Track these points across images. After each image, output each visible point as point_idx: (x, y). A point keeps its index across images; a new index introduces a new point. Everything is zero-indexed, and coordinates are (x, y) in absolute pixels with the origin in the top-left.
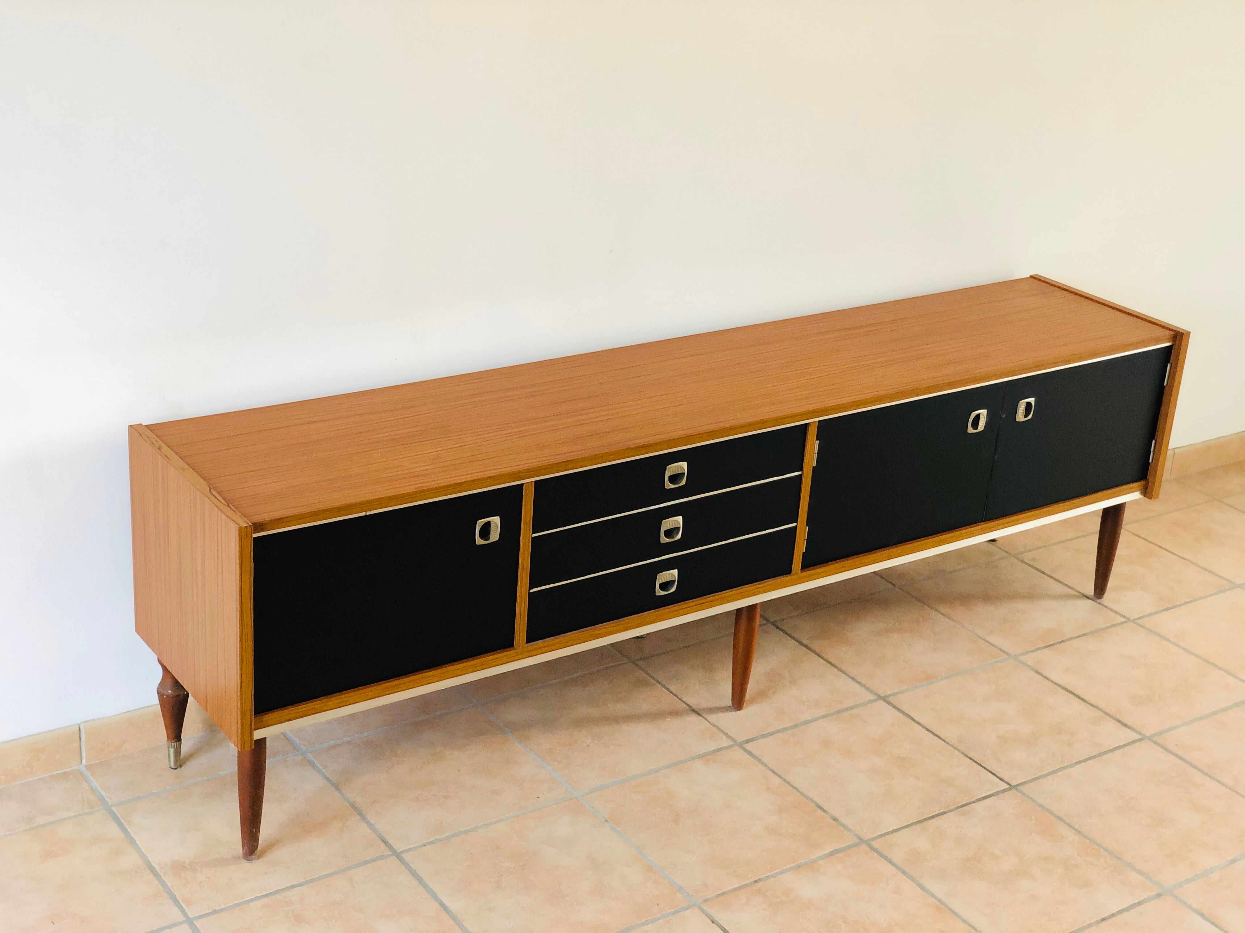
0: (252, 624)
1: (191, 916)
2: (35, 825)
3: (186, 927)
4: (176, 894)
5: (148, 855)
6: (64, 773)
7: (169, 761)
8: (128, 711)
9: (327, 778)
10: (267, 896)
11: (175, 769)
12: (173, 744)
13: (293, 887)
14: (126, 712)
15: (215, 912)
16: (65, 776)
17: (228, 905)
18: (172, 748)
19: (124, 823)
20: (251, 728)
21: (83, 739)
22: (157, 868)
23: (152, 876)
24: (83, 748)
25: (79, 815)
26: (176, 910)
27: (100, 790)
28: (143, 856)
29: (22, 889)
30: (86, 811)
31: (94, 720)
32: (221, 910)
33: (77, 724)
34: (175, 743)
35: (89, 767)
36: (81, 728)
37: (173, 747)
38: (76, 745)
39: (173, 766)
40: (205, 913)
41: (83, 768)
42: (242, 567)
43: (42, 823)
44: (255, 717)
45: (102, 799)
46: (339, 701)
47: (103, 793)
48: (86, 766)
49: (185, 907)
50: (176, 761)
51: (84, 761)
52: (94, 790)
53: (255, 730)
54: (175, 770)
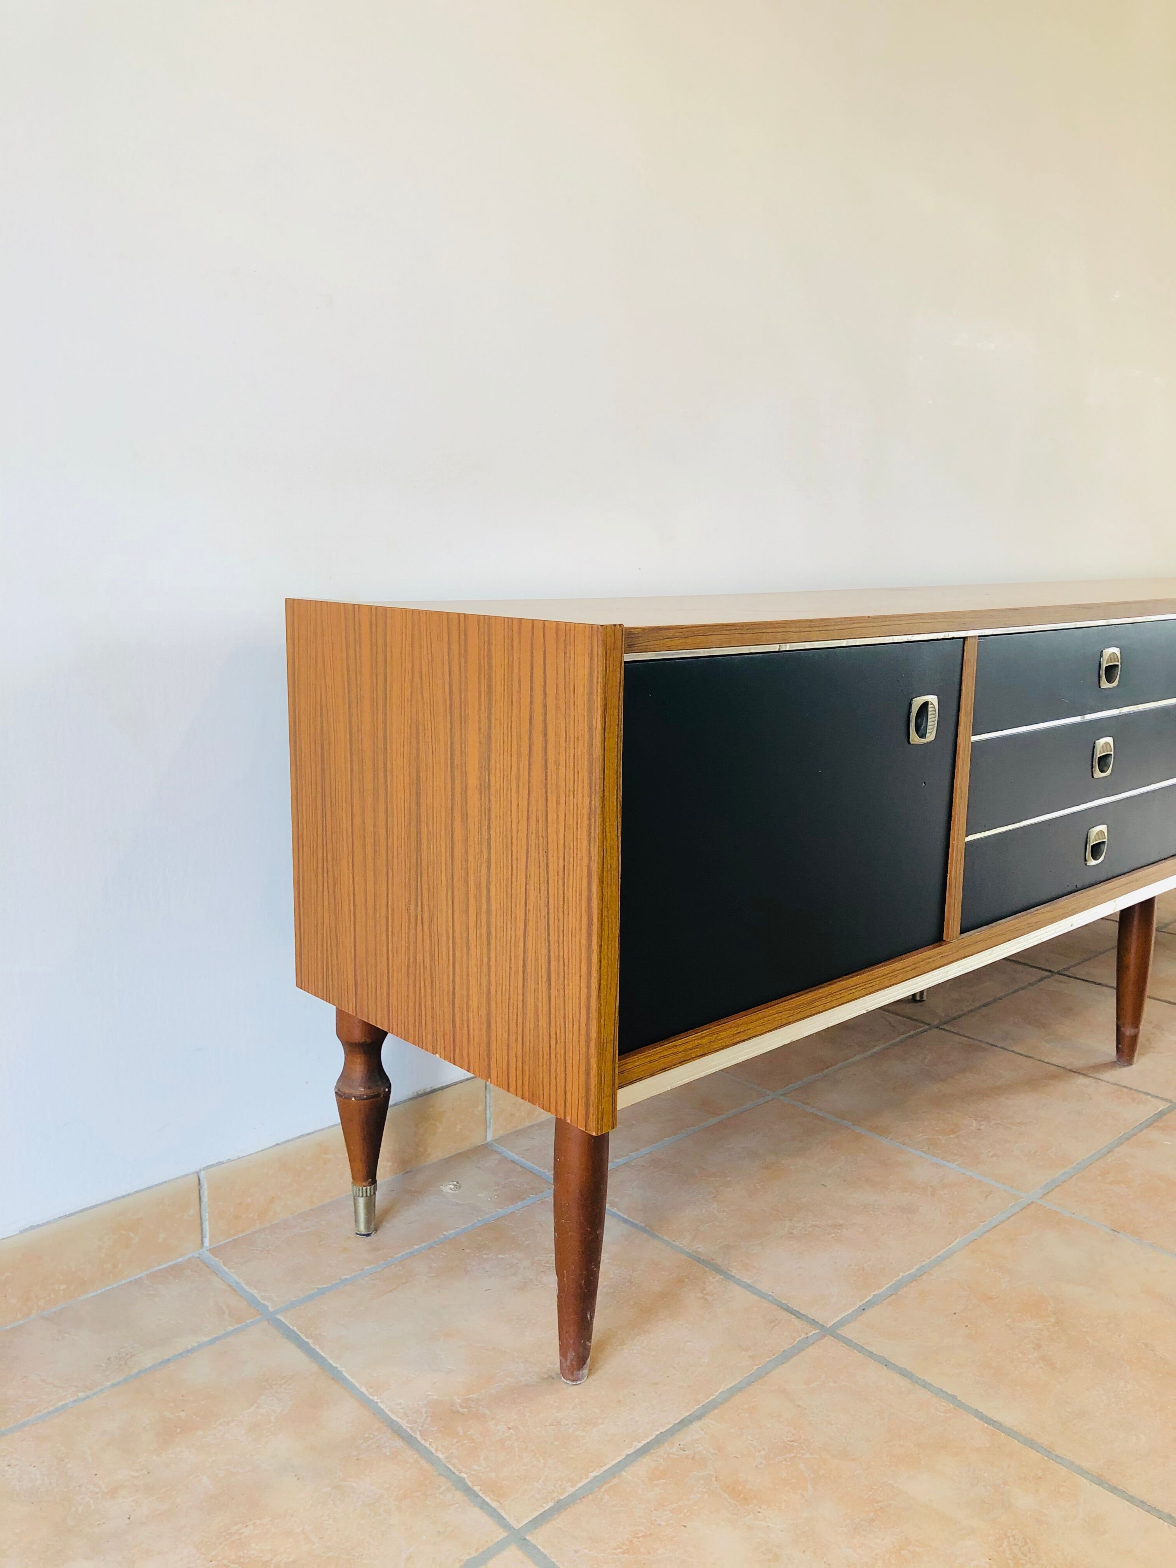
0: (618, 848)
1: (517, 1526)
2: (135, 1371)
3: (513, 1553)
4: (463, 1475)
5: (375, 1399)
6: (174, 1265)
7: (356, 1221)
8: (278, 1144)
9: (625, 1221)
10: (644, 1450)
11: (368, 1235)
12: (364, 1188)
13: (684, 1423)
14: (274, 1146)
15: (559, 1507)
16: (176, 1271)
17: (580, 1485)
18: (362, 1196)
19: (310, 1341)
20: (614, 1084)
21: (205, 1199)
22: (404, 1423)
23: (399, 1443)
24: (206, 1216)
25: (218, 1338)
26: (476, 1514)
27: (247, 1288)
28: (365, 1402)
29: (129, 1518)
30: (230, 1328)
31: (223, 1163)
32: (573, 1499)
33: (193, 1173)
34: (368, 1187)
35: (214, 1251)
36: (201, 1179)
37: (365, 1195)
38: (193, 1211)
39: (362, 1229)
40: (541, 1510)
41: (206, 1254)
42: (605, 716)
43: (148, 1364)
44: (619, 1060)
45: (253, 1302)
46: (734, 1031)
47: (254, 1292)
48: (210, 1250)
49: (494, 1505)
50: (368, 1222)
51: (207, 1242)
52: (234, 1289)
53: (620, 1087)
54: (369, 1238)
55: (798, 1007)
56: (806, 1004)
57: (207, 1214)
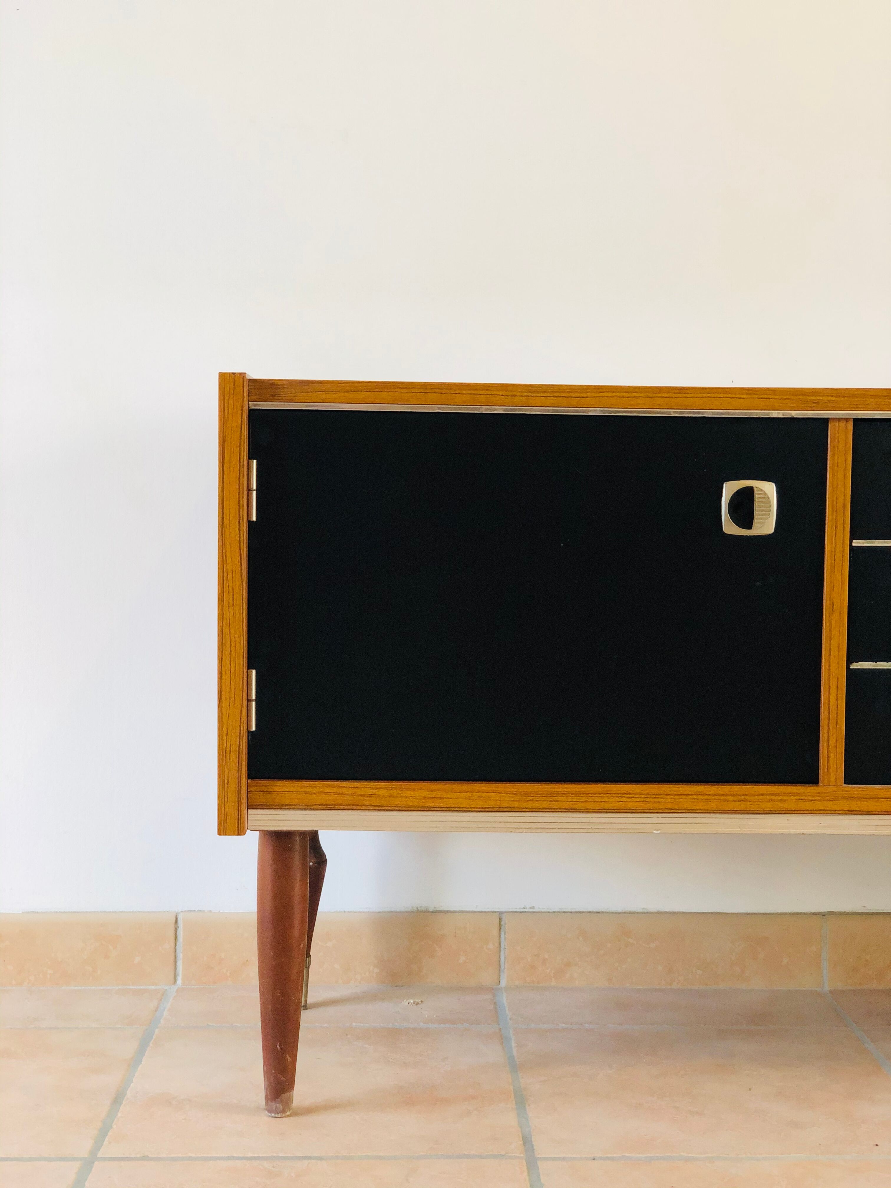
5: (134, 1081)
6: (144, 989)
10: (249, 1159)
13: (305, 1158)
16: (139, 993)
17: (173, 1155)
21: (180, 939)
22: (128, 1095)
27: (165, 1012)
35: (182, 990)
36: (179, 919)
40: (126, 1156)
41: (173, 989)
45: (156, 1019)
48: (179, 989)
49: (105, 1143)
51: (179, 981)
52: (156, 1010)
55: (527, 794)
56: (540, 794)
57: (181, 954)
